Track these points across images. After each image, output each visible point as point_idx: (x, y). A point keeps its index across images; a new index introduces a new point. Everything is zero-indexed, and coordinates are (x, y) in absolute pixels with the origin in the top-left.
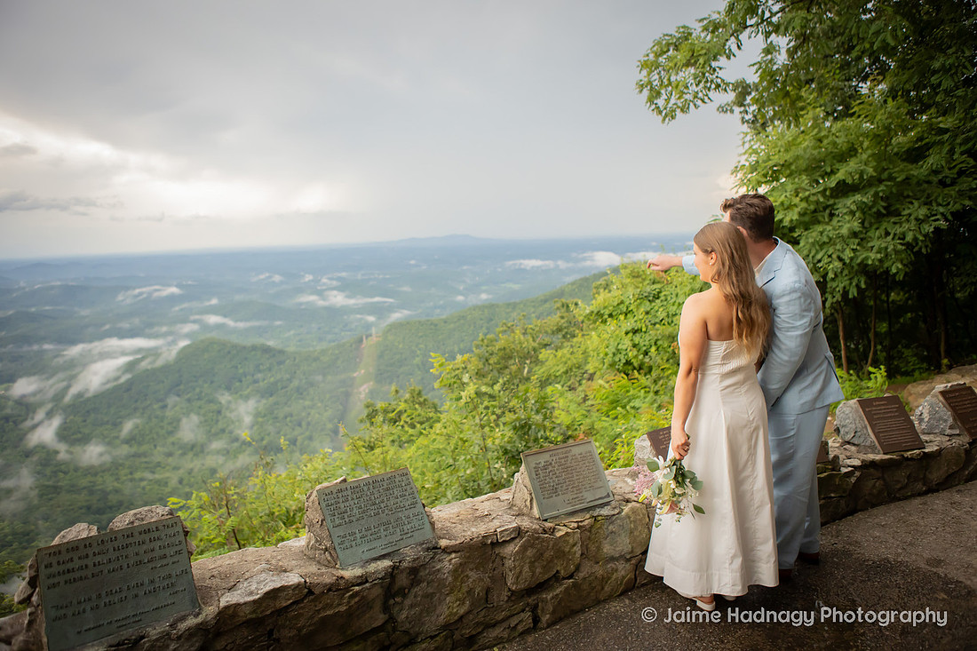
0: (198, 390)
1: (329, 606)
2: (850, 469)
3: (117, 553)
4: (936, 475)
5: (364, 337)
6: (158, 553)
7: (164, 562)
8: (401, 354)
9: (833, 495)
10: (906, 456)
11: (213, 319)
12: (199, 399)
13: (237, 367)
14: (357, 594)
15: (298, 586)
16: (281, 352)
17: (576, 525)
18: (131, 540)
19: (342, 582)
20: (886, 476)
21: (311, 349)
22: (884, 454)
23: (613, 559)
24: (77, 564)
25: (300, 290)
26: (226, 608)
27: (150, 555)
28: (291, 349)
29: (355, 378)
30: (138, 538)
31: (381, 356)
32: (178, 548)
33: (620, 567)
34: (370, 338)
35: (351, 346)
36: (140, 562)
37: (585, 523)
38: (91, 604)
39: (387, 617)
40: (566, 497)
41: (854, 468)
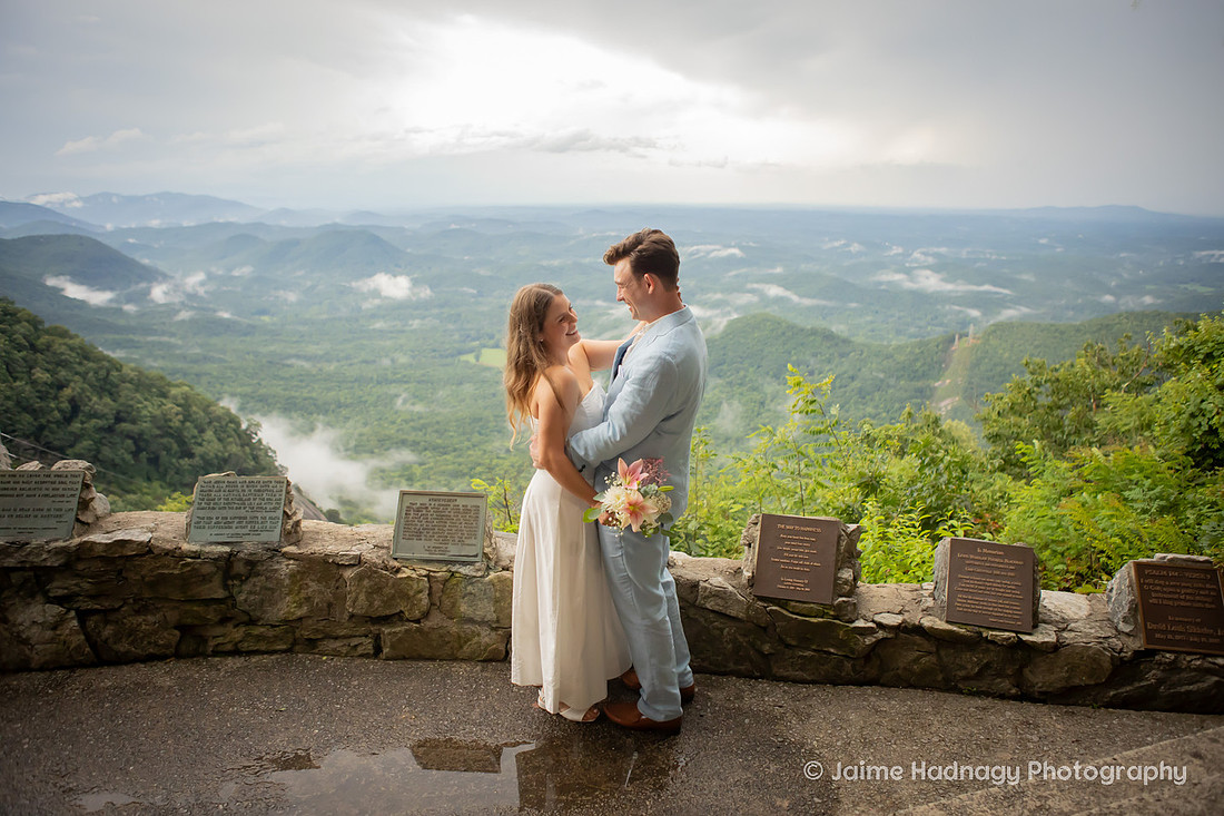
0: (742, 373)
1: (168, 567)
2: (871, 624)
3: (36, 486)
4: (1039, 678)
5: (957, 337)
6: (61, 492)
7: (61, 499)
8: (1006, 366)
9: (831, 650)
10: (984, 635)
11: (774, 291)
12: (741, 384)
13: (790, 353)
15: (141, 543)
16: (846, 341)
17: (424, 573)
18: (48, 479)
20: (942, 653)
21: (885, 343)
22: (947, 622)
23: (471, 621)
24: (12, 485)
25: (880, 266)
26: (87, 542)
27: (55, 492)
28: (859, 339)
29: (935, 388)
30: (53, 479)
31: (977, 364)
32: (73, 492)
33: (483, 633)
34: (964, 339)
35: (937, 346)
36: (47, 495)
37: (438, 575)
38: (9, 513)
39: (227, 594)
40: (428, 544)
41: (880, 625)
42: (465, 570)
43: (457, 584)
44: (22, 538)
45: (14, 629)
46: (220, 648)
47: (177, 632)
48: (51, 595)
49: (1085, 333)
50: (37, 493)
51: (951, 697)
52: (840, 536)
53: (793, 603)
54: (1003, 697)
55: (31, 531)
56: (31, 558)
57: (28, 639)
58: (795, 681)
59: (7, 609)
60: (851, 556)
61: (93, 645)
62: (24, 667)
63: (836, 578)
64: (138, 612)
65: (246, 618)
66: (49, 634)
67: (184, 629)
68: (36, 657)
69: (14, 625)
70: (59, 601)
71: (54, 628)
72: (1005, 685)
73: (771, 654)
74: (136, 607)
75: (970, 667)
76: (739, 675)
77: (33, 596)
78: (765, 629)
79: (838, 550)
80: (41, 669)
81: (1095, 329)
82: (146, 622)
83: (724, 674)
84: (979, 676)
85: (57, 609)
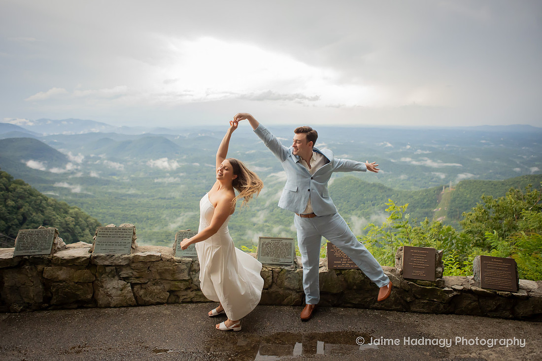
1: (168, 266)
2: (451, 289)
3: (116, 233)
4: (521, 311)
6: (125, 236)
7: (126, 239)
8: (468, 201)
9: (435, 300)
10: (498, 293)
14: (176, 265)
15: (158, 256)
17: (271, 269)
19: (172, 260)
20: (480, 301)
22: (482, 288)
23: (289, 289)
26: (136, 255)
27: (123, 236)
28: (396, 189)
30: (122, 230)
31: (453, 201)
32: (130, 236)
33: (293, 294)
36: (120, 237)
37: (277, 270)
38: (106, 244)
39: (189, 278)
40: (272, 257)
41: (455, 290)
42: (287, 268)
43: (284, 274)
44: (111, 253)
45: (106, 290)
46: (185, 301)
47: (168, 293)
48: (121, 276)
49: (506, 185)
50: (116, 236)
51: (485, 318)
52: (436, 254)
53: (419, 281)
54: (507, 318)
55: (114, 251)
56: (115, 261)
57: (111, 294)
58: (421, 313)
59: (103, 282)
60: (439, 263)
61: (136, 298)
62: (108, 306)
63: (436, 271)
64: (154, 284)
65: (196, 288)
66: (119, 292)
67: (171, 292)
68: (113, 302)
69: (106, 289)
70: (124, 279)
71: (121, 290)
72: (507, 314)
73: (410, 302)
74: (154, 282)
75: (492, 306)
76: (398, 311)
77: (114, 277)
78: (407, 291)
79: (436, 260)
80: (115, 307)
81: (511, 183)
82: (157, 289)
83: (391, 310)
84: (496, 310)
85: (123, 282)
